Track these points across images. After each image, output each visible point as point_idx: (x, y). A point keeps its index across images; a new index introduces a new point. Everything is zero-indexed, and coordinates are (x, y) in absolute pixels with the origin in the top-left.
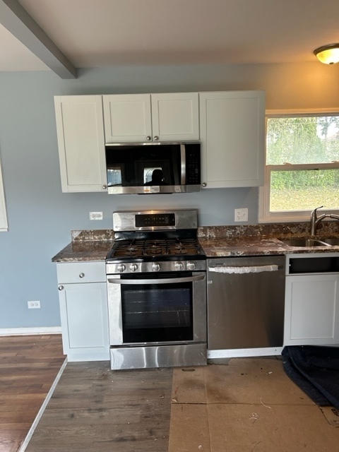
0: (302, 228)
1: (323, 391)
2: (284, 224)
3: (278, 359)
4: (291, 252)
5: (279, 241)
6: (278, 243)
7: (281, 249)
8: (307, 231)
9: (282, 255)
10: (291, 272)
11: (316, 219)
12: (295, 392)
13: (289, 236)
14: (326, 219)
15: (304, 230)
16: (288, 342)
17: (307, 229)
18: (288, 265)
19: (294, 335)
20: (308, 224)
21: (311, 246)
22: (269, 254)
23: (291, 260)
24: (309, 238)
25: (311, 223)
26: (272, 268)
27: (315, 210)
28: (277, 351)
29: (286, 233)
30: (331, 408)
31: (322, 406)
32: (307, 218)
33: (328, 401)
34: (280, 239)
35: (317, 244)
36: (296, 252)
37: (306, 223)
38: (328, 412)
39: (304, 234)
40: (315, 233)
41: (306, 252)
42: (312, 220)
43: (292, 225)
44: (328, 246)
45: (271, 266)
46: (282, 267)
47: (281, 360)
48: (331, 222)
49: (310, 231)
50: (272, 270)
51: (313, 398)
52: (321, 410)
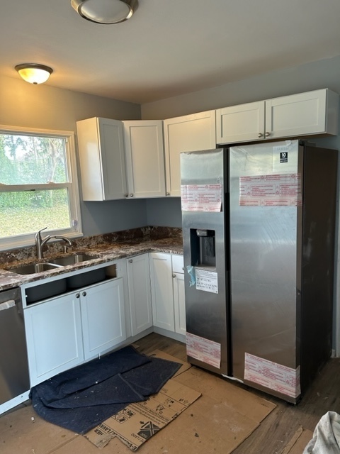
0: (28, 253)
2: (7, 251)
3: (26, 406)
4: (26, 282)
5: (7, 272)
6: (8, 274)
7: (13, 281)
8: (33, 255)
9: (17, 287)
10: (28, 303)
11: (41, 241)
12: (54, 432)
13: (15, 264)
14: (50, 241)
15: (30, 255)
16: (35, 381)
17: (33, 253)
18: (24, 297)
19: (41, 370)
20: (34, 248)
21: (40, 272)
23: (27, 291)
24: (37, 262)
25: (36, 246)
26: (9, 304)
27: (39, 232)
28: (25, 396)
29: (11, 260)
30: (93, 430)
31: (86, 433)
32: (32, 242)
34: (6, 269)
35: (46, 268)
36: (31, 281)
37: (31, 247)
38: (92, 435)
39: (31, 259)
40: (42, 257)
41: (42, 277)
42: (37, 243)
43: (16, 251)
44: (61, 268)
45: (6, 303)
46: (18, 301)
47: (31, 404)
48: (55, 242)
49: (37, 255)
50: (8, 307)
51: (75, 430)
52: (86, 437)
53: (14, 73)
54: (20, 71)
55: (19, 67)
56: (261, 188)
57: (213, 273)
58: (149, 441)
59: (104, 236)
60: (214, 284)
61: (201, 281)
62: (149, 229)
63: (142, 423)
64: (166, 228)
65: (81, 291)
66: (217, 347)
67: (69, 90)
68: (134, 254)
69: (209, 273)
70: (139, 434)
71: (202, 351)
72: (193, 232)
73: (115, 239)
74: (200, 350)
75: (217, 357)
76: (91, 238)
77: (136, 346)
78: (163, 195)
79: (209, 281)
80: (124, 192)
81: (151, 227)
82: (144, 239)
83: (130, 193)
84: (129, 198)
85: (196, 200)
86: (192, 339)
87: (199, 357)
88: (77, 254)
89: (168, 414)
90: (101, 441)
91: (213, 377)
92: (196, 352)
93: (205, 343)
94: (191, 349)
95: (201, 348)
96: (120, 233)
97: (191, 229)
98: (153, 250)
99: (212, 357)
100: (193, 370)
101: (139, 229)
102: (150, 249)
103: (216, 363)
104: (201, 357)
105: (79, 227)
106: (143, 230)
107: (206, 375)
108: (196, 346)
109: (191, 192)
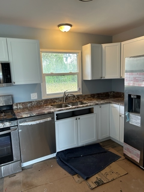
1: (73, 168)
2: (53, 98)
3: (54, 159)
4: (56, 111)
5: (51, 106)
6: (51, 107)
7: (52, 110)
8: (62, 101)
9: (53, 113)
10: (57, 119)
11: (65, 95)
12: (62, 172)
13: (56, 104)
14: (69, 95)
15: (61, 101)
16: (58, 150)
17: (62, 100)
18: (55, 117)
21: (64, 107)
22: (47, 113)
23: (56, 114)
24: (63, 104)
25: (63, 97)
26: (49, 119)
27: (65, 92)
28: (54, 155)
29: (54, 102)
30: (77, 175)
31: (73, 175)
32: (62, 96)
33: (76, 172)
34: (52, 106)
35: (66, 106)
36: (58, 111)
37: (61, 98)
38: (76, 177)
39: (61, 102)
40: (65, 102)
41: (62, 110)
42: (64, 96)
43: (56, 99)
44: (71, 107)
45: (48, 118)
46: (53, 118)
47: (56, 158)
48: (71, 96)
49: (63, 101)
50: (49, 120)
51: (70, 173)
52: (73, 177)
53: (57, 28)
54: (59, 27)
55: (59, 26)
57: (138, 117)
58: (99, 187)
59: (91, 95)
60: (138, 122)
61: (132, 120)
62: (113, 93)
63: (97, 178)
64: (120, 93)
65: (78, 117)
66: (139, 152)
67: (80, 33)
68: (102, 104)
69: (136, 116)
70: (95, 182)
71: (131, 153)
73: (96, 96)
74: (130, 152)
75: (138, 157)
76: (85, 96)
77: (101, 144)
78: (119, 77)
79: (136, 120)
80: (100, 76)
81: (114, 92)
82: (110, 97)
83: (103, 76)
84: (103, 78)
85: (132, 80)
86: (126, 146)
87: (129, 155)
88: (79, 102)
89: (110, 178)
90: (79, 181)
91: (135, 166)
93: (133, 150)
94: (126, 151)
95: (130, 151)
96: (98, 94)
97: (129, 95)
98: (111, 103)
99: (135, 156)
100: (126, 160)
101: (107, 93)
102: (110, 102)
103: (138, 160)
104: (130, 155)
105: (81, 91)
106: (109, 93)
107: (132, 164)
108: (128, 150)
109: (130, 76)
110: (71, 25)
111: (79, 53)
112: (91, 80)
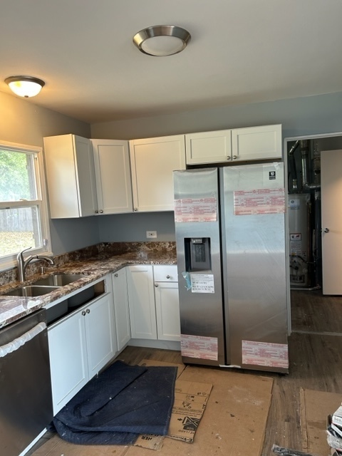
1: (124, 429)
4: (48, 302)
9: (40, 310)
25: (17, 268)
27: (22, 254)
30: (140, 438)
31: (134, 442)
33: (134, 433)
36: (52, 301)
37: (11, 271)
38: (140, 441)
51: (123, 443)
52: (137, 446)
55: (9, 80)
56: (253, 200)
57: (209, 275)
58: (198, 432)
59: (70, 254)
60: (210, 285)
61: (196, 285)
62: (103, 245)
63: (180, 420)
64: (123, 243)
66: (214, 341)
68: (118, 269)
69: (205, 276)
70: (185, 428)
71: (199, 349)
72: (187, 241)
73: (78, 257)
74: (197, 348)
75: (213, 351)
76: (59, 258)
78: (131, 211)
79: (204, 283)
80: (94, 209)
81: (106, 244)
82: (99, 257)
83: (99, 209)
84: (99, 214)
85: (191, 212)
86: (187, 340)
87: (195, 354)
88: (55, 274)
89: (197, 405)
90: (155, 444)
91: (210, 370)
92: (192, 351)
93: (202, 341)
94: (187, 350)
95: (197, 346)
96: (81, 251)
97: (185, 239)
98: (131, 263)
99: (209, 352)
100: (188, 369)
101: (95, 246)
102: (128, 263)
103: (214, 356)
104: (197, 355)
105: (49, 247)
106: (98, 247)
107: (204, 370)
108: (192, 346)
109: (186, 205)
110: (42, 83)
111: (38, 152)
112: (80, 218)
